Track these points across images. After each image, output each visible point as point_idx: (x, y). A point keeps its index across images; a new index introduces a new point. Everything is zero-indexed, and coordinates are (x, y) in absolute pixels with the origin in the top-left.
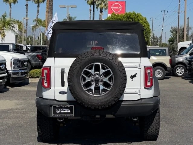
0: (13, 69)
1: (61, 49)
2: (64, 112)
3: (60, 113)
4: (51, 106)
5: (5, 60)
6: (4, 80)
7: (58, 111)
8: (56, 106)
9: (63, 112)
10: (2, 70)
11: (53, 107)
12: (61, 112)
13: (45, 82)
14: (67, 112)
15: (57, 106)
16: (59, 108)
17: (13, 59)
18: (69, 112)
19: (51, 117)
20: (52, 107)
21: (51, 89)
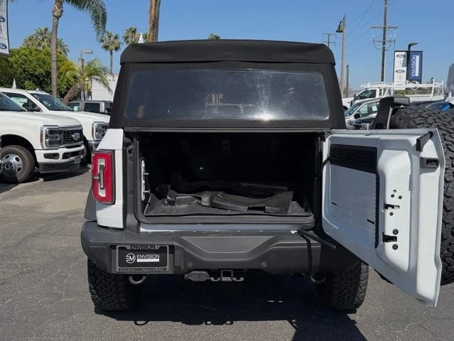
0: (95, 139)
1: (141, 109)
2: (145, 260)
3: (136, 264)
4: (113, 247)
5: (81, 126)
6: (78, 156)
7: (130, 258)
8: (126, 247)
9: (142, 261)
10: (76, 141)
11: (119, 248)
12: (138, 261)
13: (101, 189)
14: (152, 260)
15: (128, 247)
16: (132, 251)
17: (95, 124)
18: (158, 260)
19: (113, 272)
20: (116, 249)
21: (114, 203)
